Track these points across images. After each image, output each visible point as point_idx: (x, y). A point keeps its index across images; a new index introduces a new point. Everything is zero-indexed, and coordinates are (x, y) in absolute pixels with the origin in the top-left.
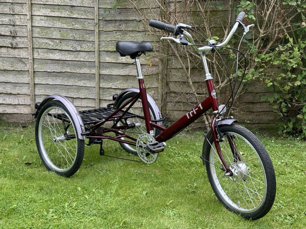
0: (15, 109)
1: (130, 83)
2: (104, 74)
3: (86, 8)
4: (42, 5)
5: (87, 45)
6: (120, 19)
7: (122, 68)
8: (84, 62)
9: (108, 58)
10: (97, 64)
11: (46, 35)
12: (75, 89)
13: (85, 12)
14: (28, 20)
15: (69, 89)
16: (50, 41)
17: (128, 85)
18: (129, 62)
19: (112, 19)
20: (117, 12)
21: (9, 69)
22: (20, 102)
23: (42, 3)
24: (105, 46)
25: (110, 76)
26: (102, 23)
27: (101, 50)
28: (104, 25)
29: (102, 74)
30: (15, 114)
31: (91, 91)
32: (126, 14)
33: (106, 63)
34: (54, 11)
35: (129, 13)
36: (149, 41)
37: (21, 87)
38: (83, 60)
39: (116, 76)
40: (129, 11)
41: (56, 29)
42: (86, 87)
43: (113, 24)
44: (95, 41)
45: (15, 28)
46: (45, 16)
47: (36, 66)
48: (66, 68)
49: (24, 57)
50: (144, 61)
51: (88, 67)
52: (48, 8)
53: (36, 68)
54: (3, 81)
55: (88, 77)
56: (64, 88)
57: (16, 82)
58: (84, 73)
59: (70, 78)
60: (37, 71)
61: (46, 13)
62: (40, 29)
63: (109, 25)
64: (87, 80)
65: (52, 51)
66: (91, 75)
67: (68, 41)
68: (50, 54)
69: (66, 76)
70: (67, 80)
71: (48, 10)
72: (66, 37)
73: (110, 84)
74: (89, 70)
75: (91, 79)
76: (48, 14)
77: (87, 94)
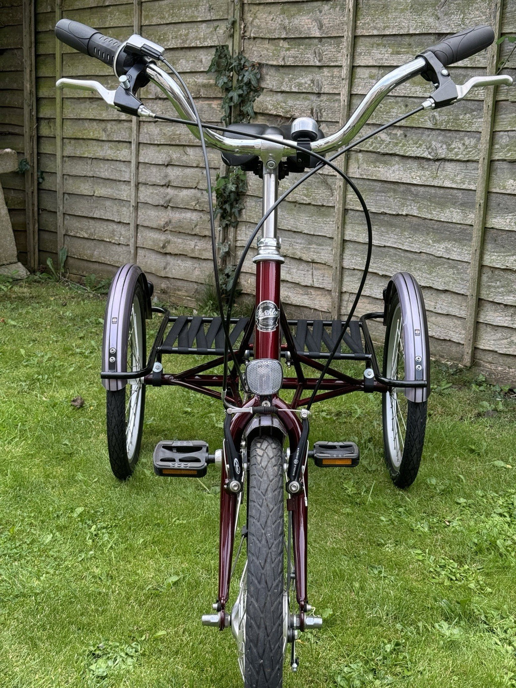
0: (306, 297)
2: (497, 227)
4: (377, 39)
5: (464, 144)
8: (452, 191)
9: (511, 181)
10: (479, 198)
11: (376, 117)
12: (426, 262)
14: (343, 79)
15: (411, 261)
21: (302, 201)
22: (315, 280)
23: (375, 32)
24: (507, 145)
25: (514, 234)
27: (496, 158)
29: (492, 228)
30: (305, 309)
31: (462, 273)
33: (507, 196)
34: (398, 53)
37: (320, 245)
38: (449, 186)
41: (399, 99)
42: (450, 261)
44: (480, 132)
45: (321, 101)
46: (379, 67)
47: (352, 196)
48: (411, 205)
49: (330, 174)
51: (461, 205)
52: (389, 45)
53: (351, 201)
54: (290, 228)
55: (459, 233)
56: (402, 257)
57: (312, 233)
58: (450, 221)
59: (416, 233)
60: (351, 210)
61: (382, 59)
64: (455, 241)
65: (386, 157)
66: (465, 227)
67: (420, 131)
68: (380, 166)
69: (409, 228)
70: (410, 238)
71: (386, 51)
72: (417, 122)
73: (511, 258)
74: (462, 213)
75: (463, 240)
76: (386, 60)
77: (451, 280)
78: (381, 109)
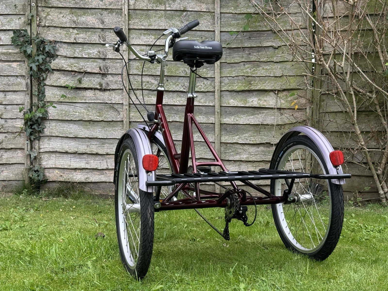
0: (102, 176)
1: (264, 136)
2: (227, 123)
3: (203, 32)
4: (144, 31)
5: (204, 84)
6: (249, 46)
7: (253, 115)
8: (199, 107)
9: (232, 100)
10: (217, 108)
11: (147, 71)
13: (202, 38)
14: (124, 51)
16: (153, 79)
17: (262, 139)
18: (263, 105)
19: (239, 46)
20: (246, 36)
21: (96, 120)
22: (109, 165)
23: (143, 28)
24: (228, 84)
25: (236, 126)
26: (225, 53)
27: (223, 89)
28: (227, 55)
29: (225, 124)
30: (101, 184)
32: (258, 38)
33: (230, 108)
34: (159, 38)
35: (262, 38)
36: (291, 75)
37: (111, 144)
38: (198, 104)
39: (244, 126)
40: (262, 35)
42: (201, 143)
43: (240, 53)
44: (214, 78)
45: (106, 63)
46: (146, 45)
47: (133, 114)
48: (174, 116)
49: (117, 103)
50: (284, 104)
51: (205, 114)
52: (152, 34)
53: (133, 117)
54: (87, 136)
55: (205, 128)
57: (105, 137)
58: (200, 122)
59: (178, 130)
60: (134, 122)
61: (149, 41)
62: (139, 63)
63: (235, 55)
65: (155, 92)
66: (208, 125)
67: (177, 78)
68: (152, 97)
69: (174, 128)
70: (175, 133)
71: (151, 37)
72: (175, 73)
73: (236, 137)
74: (206, 117)
75: (208, 131)
76: (151, 42)
77: (203, 152)
78: (150, 67)
